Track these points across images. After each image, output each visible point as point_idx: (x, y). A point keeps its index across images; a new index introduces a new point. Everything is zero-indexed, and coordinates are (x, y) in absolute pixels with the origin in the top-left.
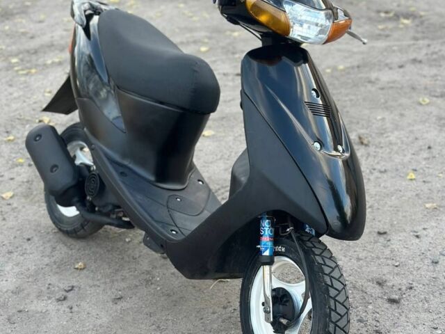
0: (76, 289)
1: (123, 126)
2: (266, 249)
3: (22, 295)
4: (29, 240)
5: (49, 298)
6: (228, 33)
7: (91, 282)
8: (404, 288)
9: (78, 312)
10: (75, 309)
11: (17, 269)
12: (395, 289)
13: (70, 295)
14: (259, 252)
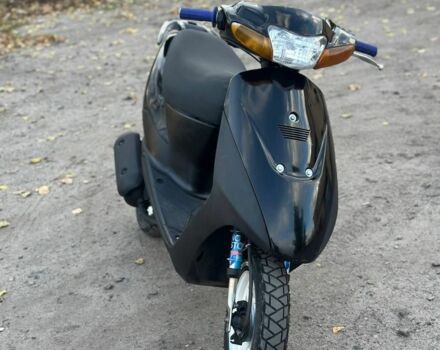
0: (125, 281)
1: (167, 137)
2: (233, 262)
3: (81, 280)
4: (115, 233)
5: (100, 286)
6: (414, 50)
7: (140, 277)
8: (423, 322)
9: (115, 301)
10: (115, 298)
11: (91, 257)
12: (414, 322)
13: (117, 286)
14: (228, 264)
